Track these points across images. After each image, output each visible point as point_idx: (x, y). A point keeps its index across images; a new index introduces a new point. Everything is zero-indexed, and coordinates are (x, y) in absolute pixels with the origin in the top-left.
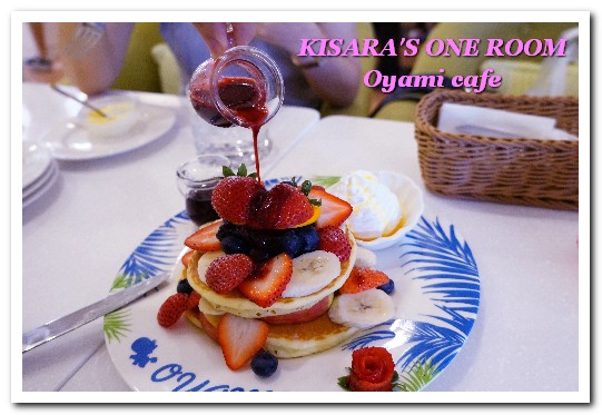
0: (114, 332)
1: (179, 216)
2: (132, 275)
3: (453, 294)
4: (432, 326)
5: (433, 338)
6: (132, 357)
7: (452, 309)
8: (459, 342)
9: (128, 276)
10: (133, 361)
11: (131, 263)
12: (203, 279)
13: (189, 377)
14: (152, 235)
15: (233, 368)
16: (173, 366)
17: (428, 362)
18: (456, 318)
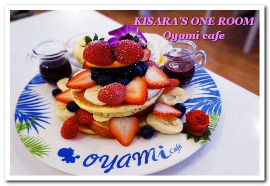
0: (40, 152)
1: (30, 83)
2: (26, 121)
3: (203, 82)
4: (204, 98)
5: (208, 102)
6: (63, 160)
7: (208, 89)
8: (219, 100)
9: (24, 122)
10: (65, 162)
11: (20, 115)
12: (101, 103)
13: (105, 158)
14: (20, 97)
15: (126, 145)
16: (92, 156)
17: (213, 112)
18: (211, 92)
